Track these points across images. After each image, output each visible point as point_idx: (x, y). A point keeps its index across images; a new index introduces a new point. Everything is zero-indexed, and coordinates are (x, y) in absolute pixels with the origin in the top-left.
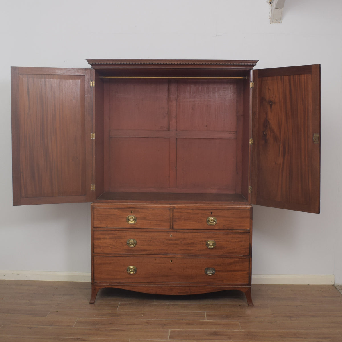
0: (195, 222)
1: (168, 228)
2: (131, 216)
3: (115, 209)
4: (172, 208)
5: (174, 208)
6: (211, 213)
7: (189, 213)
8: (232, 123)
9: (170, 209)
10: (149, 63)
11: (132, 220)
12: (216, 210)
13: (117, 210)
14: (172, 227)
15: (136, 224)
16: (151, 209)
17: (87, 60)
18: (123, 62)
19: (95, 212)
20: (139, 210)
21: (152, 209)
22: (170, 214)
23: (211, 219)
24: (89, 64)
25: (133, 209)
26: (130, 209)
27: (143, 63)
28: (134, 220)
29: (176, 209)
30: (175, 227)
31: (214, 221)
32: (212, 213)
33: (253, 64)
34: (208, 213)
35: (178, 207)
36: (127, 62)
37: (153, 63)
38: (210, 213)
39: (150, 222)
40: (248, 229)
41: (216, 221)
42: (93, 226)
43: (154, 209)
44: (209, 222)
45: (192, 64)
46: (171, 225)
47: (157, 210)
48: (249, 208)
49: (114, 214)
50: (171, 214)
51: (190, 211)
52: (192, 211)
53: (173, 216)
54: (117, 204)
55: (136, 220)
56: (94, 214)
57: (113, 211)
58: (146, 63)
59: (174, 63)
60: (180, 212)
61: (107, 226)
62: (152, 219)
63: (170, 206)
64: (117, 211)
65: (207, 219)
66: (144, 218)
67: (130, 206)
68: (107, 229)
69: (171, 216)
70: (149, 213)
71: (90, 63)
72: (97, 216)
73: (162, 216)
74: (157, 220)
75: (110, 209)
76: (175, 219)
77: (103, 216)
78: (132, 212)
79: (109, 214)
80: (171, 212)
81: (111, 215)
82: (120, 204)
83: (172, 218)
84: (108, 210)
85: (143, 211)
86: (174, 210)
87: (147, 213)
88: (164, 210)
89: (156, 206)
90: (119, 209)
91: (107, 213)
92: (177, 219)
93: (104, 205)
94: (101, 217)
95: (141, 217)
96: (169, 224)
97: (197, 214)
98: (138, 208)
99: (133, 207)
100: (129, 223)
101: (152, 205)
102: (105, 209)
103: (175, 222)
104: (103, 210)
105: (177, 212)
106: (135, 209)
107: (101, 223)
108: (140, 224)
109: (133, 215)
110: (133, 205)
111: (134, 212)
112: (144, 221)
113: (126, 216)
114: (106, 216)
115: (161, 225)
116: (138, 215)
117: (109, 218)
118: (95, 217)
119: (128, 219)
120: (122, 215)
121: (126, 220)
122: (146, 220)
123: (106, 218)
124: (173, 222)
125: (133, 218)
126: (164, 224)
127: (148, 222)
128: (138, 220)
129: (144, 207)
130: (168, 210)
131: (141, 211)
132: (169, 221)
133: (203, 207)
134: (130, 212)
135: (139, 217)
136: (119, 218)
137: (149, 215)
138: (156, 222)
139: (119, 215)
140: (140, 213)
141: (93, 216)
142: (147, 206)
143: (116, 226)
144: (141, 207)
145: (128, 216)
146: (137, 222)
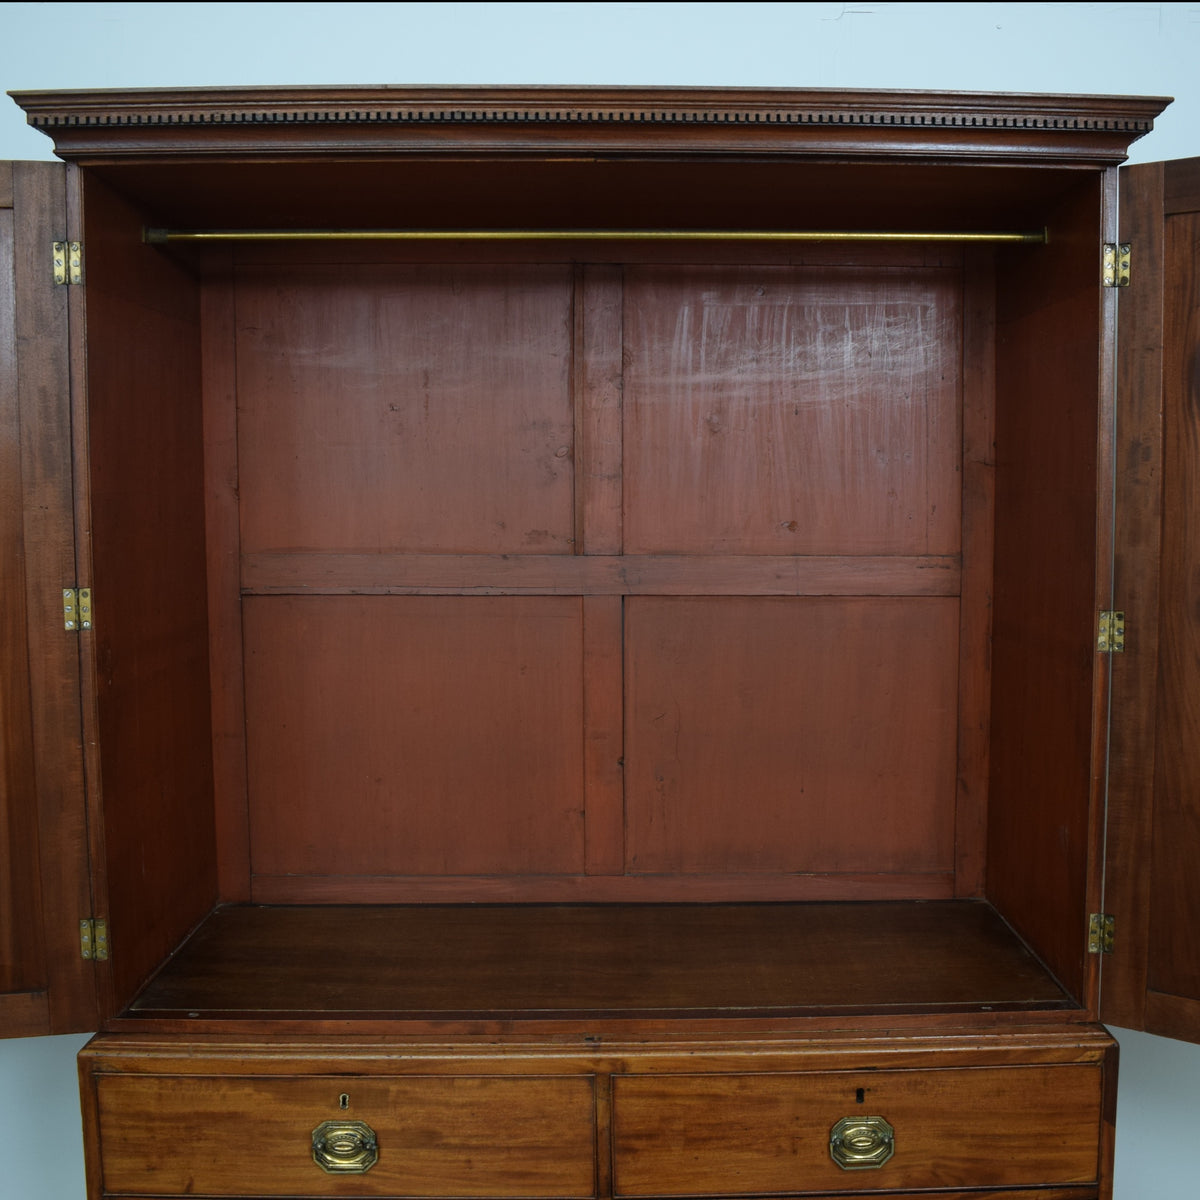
0: (758, 1151)
1: (587, 1191)
2: (340, 1125)
3: (233, 1081)
4: (604, 1068)
5: (622, 1068)
6: (860, 1094)
7: (716, 1097)
8: (934, 507)
9: (592, 1081)
10: (437, 112)
11: (346, 1147)
12: (889, 1072)
13: (248, 1090)
14: (605, 1187)
15: (372, 1172)
16: (470, 1082)
17: (21, 98)
18: (260, 113)
19: (109, 1099)
20: (393, 1088)
21: (477, 1082)
22: (595, 1108)
23: (857, 1131)
24: (34, 124)
25: (353, 1083)
26: (332, 1082)
27: (395, 117)
28: (360, 1147)
29: (634, 1076)
30: (629, 1182)
31: (877, 1144)
32: (867, 1096)
33: (1131, 126)
34: (839, 1097)
35: (648, 1060)
36: (290, 112)
37: (469, 117)
38: (853, 1098)
39: (462, 1157)
40: (1087, 1177)
41: (889, 1144)
42: (102, 1188)
43: (487, 1077)
44: (844, 1150)
45: (732, 118)
46: (604, 1171)
47: (509, 1084)
48: (1097, 1054)
49: (233, 1116)
50: (601, 1105)
51: (721, 1087)
52: (735, 1083)
53: (614, 1117)
54: (248, 1051)
55: (372, 1152)
56: (99, 1112)
57: (224, 1097)
58: (415, 116)
59: (606, 112)
60: (662, 1095)
61: (189, 1189)
62: (474, 1142)
63: (600, 1060)
64: (250, 1095)
65: (830, 1132)
66: (429, 1138)
67: (333, 1062)
69: (603, 1122)
70: (463, 1106)
71: (41, 122)
72: (123, 1128)
73: (544, 1122)
74: (509, 1149)
75: (204, 1084)
76: (628, 1137)
77: (157, 1124)
78: (344, 1099)
79: (198, 1114)
80: (601, 1093)
81: (214, 1118)
82: (269, 1048)
83: (606, 1134)
84: (194, 1090)
85: (419, 1090)
86: (622, 1084)
87: (447, 1105)
88: (554, 1082)
89: (505, 1059)
90: (259, 1080)
91: (187, 1109)
92: (638, 1136)
93: (166, 1056)
94: (150, 1129)
95: (403, 1130)
96: (587, 1166)
97: (770, 1102)
98: (387, 1072)
99: (350, 1071)
100: (326, 1167)
101: (475, 1057)
102: (170, 1083)
103: (629, 1158)
104: (161, 1088)
105: (640, 1095)
106: (365, 1083)
107: (151, 1169)
108: (397, 1176)
109: (351, 1118)
110: (352, 1057)
111: (357, 1100)
112: (423, 1153)
113: (307, 1124)
114: (183, 1125)
115: (536, 1174)
116: (385, 1121)
117: (199, 1139)
118: (112, 1133)
119: (320, 1142)
120: (284, 1119)
121: (307, 1154)
122: (437, 1146)
123: (183, 1140)
124: (618, 1158)
125: (351, 1135)
126: (559, 1172)
127: (454, 1161)
128: (384, 1151)
129: (421, 1070)
130: (584, 1085)
131: (405, 1092)
132: (589, 1149)
133: (809, 1057)
134: (332, 1100)
135: (392, 1127)
136: (266, 1134)
137: (461, 1120)
138: (503, 1156)
139: (262, 1122)
140: (395, 1104)
141: (93, 1125)
142: (445, 1062)
143: (247, 1184)
144: (403, 1069)
145: (320, 1127)
146: (382, 1161)
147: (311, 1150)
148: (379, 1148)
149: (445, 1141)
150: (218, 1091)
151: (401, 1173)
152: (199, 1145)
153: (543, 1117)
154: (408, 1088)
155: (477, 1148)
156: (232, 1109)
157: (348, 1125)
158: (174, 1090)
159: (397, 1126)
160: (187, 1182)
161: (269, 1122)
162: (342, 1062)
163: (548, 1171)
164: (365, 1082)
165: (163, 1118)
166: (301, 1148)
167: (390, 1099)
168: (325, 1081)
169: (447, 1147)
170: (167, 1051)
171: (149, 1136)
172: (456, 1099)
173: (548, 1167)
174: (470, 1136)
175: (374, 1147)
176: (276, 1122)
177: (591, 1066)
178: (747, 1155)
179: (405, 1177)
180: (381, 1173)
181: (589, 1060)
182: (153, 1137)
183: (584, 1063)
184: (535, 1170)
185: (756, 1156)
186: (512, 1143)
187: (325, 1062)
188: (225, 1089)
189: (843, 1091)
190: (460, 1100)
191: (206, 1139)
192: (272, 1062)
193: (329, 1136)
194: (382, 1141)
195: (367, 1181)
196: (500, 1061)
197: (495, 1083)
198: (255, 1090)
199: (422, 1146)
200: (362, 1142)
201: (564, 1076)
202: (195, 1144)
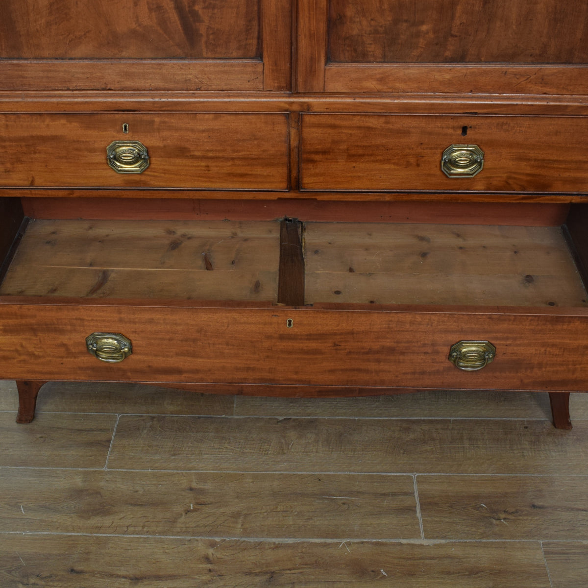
0: (394, 164)
1: (283, 185)
2: (124, 143)
3: (53, 116)
4: (295, 108)
5: (308, 107)
6: (464, 130)
7: (369, 128)
9: (287, 116)
11: (129, 157)
12: (486, 116)
13: (63, 121)
14: (295, 184)
15: (146, 173)
16: (207, 116)
20: (157, 119)
21: (211, 116)
22: (289, 134)
23: (460, 154)
25: (130, 116)
26: (117, 116)
28: (138, 157)
29: (316, 114)
30: (311, 181)
31: (472, 162)
32: (468, 132)
34: (451, 131)
35: (325, 103)
38: (460, 132)
39: (203, 164)
41: (480, 163)
43: (218, 113)
46: (294, 174)
47: (233, 117)
49: (54, 138)
50: (293, 132)
51: (373, 122)
52: (383, 120)
53: (301, 140)
54: (61, 96)
55: (144, 160)
57: (48, 125)
60: (333, 126)
61: (32, 183)
62: (210, 154)
63: (293, 103)
64: (65, 124)
65: (442, 154)
66: (182, 152)
67: (116, 103)
68: (33, 192)
69: (294, 143)
70: (203, 131)
73: (255, 142)
74: (233, 159)
75: (34, 118)
76: (310, 153)
77: (7, 144)
78: (125, 127)
79: (32, 137)
80: (293, 124)
81: (44, 139)
82: (73, 94)
83: (296, 150)
84: (28, 122)
85: (173, 121)
86: (307, 119)
87: (192, 131)
88: (262, 117)
89: (230, 101)
90: (69, 115)
91: (26, 134)
92: (317, 152)
93: (7, 100)
94: (3, 147)
95: (165, 147)
96: (284, 171)
97: (406, 132)
98: (153, 109)
99: (129, 108)
100: (117, 169)
101: (210, 100)
102: (12, 117)
103: (310, 166)
104: (7, 121)
105: (319, 126)
106: (138, 117)
107: (7, 171)
108: (163, 175)
109: (131, 139)
110: (129, 100)
111: (134, 128)
112: (178, 161)
113: (103, 143)
114: (23, 144)
115: (251, 175)
116: (153, 141)
117: (35, 153)
119: (112, 154)
120: (88, 140)
121: (104, 161)
122: (187, 157)
123: (25, 153)
124: (303, 165)
125: (131, 149)
126: (265, 174)
127: (198, 166)
128: (153, 160)
129: (174, 108)
130: (282, 119)
131: (164, 122)
132: (285, 159)
133: (433, 104)
134: (118, 128)
135: (158, 144)
136: (77, 149)
137: (201, 140)
138: (230, 163)
139: (74, 141)
140: (159, 130)
142: (190, 103)
143: (68, 180)
144: (163, 107)
145: (111, 145)
146: (152, 166)
147: (107, 159)
148: (150, 158)
149: (192, 153)
150: (44, 121)
151: (165, 173)
152: (36, 156)
153: (256, 139)
154: (167, 120)
155: (212, 158)
156: (54, 133)
157: (130, 143)
158: (15, 122)
159: (161, 145)
160: (30, 179)
161: (78, 141)
162: (122, 103)
163: (258, 173)
164: (138, 115)
165: (10, 140)
166: (100, 158)
167: (155, 127)
168: (113, 115)
169: (193, 157)
170: (8, 97)
171: (3, 151)
172: (198, 127)
173: (258, 170)
174: (208, 151)
175: (147, 157)
176: (83, 142)
177: (287, 106)
178: (387, 166)
179: (167, 176)
180: (152, 174)
181: (286, 103)
182: (6, 152)
183: (282, 105)
184: (250, 173)
185: (393, 167)
186: (235, 155)
187: (111, 102)
188: (48, 121)
189: (453, 128)
190: (201, 128)
191: (39, 153)
192: (77, 103)
193: (118, 150)
194: (151, 153)
195: (143, 178)
196: (226, 102)
197: (223, 117)
198: (67, 121)
199: (177, 156)
200: (139, 154)
201: (269, 113)
202: (33, 156)
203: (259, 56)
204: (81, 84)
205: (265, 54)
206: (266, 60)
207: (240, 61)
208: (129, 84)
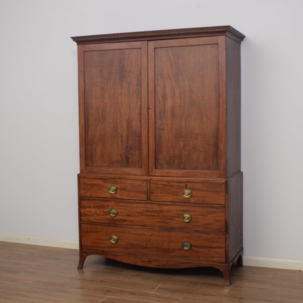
0: (171, 194)
1: (146, 199)
3: (98, 179)
4: (148, 179)
5: (151, 179)
7: (165, 185)
9: (147, 181)
11: (112, 190)
12: (191, 182)
14: (149, 199)
19: (81, 181)
23: (186, 192)
25: (114, 180)
26: (111, 180)
28: (115, 190)
29: (153, 181)
30: (152, 198)
31: (189, 194)
32: (187, 186)
34: (183, 186)
35: (155, 178)
38: (185, 186)
39: (128, 192)
40: (223, 203)
42: (80, 195)
44: (184, 195)
46: (149, 196)
49: (97, 184)
50: (148, 185)
52: (167, 183)
53: (150, 187)
54: (100, 175)
56: (80, 183)
57: (96, 181)
60: (157, 184)
61: (91, 196)
62: (130, 190)
63: (148, 178)
64: (100, 181)
65: (181, 192)
66: (124, 189)
67: (111, 177)
68: (91, 198)
69: (148, 188)
72: (83, 186)
74: (135, 191)
75: (94, 179)
76: (152, 191)
77: (87, 185)
78: (112, 182)
79: (93, 184)
80: (148, 183)
81: (95, 185)
82: (103, 174)
83: (149, 190)
84: (92, 180)
85: (123, 181)
86: (151, 182)
87: (126, 184)
88: (141, 181)
90: (101, 179)
94: (87, 186)
96: (146, 195)
97: (173, 186)
99: (114, 178)
100: (109, 193)
101: (130, 176)
102: (89, 179)
103: (152, 194)
105: (154, 184)
107: (86, 192)
108: (119, 195)
109: (113, 185)
110: (114, 176)
111: (114, 183)
112: (123, 192)
113: (107, 186)
114: (91, 185)
118: (81, 186)
119: (109, 189)
120: (104, 185)
121: (107, 190)
126: (142, 196)
128: (118, 191)
129: (123, 178)
130: (145, 182)
131: (121, 181)
132: (147, 192)
133: (178, 179)
136: (102, 187)
137: (128, 186)
138: (134, 193)
139: (101, 185)
141: (79, 185)
142: (126, 177)
144: (121, 178)
145: (109, 186)
153: (140, 186)
159: (119, 187)
164: (116, 180)
167: (119, 182)
169: (127, 191)
177: (146, 179)
180: (117, 194)
186: (135, 190)
190: (128, 183)
191: (94, 188)
192: (103, 176)
194: (117, 189)
195: (115, 195)
196: (134, 177)
197: (133, 181)
201: (143, 180)
202: (92, 189)
203: (141, 167)
204: (105, 172)
205: (143, 166)
206: (143, 168)
207: (138, 168)
208: (114, 173)
